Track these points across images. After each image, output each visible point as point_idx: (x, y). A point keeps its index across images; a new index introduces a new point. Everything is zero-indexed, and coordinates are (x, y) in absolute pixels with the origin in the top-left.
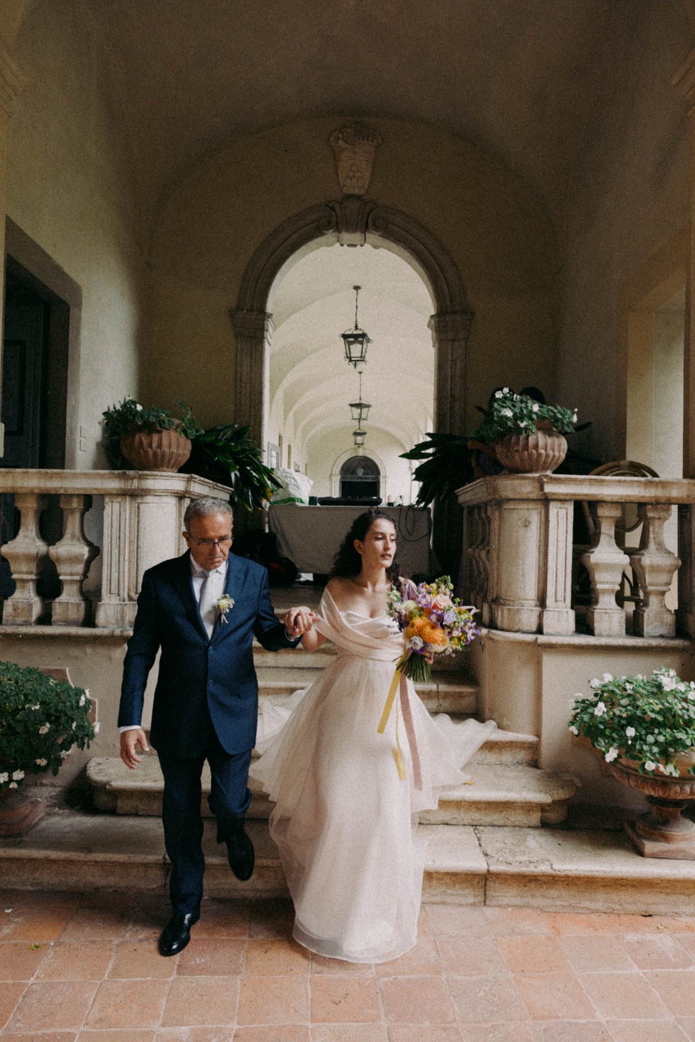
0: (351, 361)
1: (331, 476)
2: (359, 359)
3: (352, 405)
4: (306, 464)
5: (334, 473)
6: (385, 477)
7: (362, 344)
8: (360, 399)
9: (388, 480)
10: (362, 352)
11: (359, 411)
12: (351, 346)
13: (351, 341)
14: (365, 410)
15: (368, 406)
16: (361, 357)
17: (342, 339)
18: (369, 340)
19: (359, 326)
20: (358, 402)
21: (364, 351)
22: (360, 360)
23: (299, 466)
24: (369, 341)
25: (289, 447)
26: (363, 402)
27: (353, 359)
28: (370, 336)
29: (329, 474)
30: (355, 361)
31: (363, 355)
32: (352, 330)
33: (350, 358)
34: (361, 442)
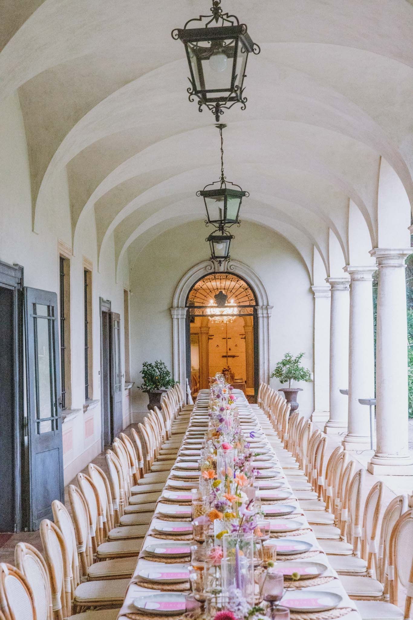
0: (204, 100)
1: (171, 308)
2: (226, 94)
3: (205, 194)
4: (125, 292)
5: (175, 304)
6: (267, 309)
7: (235, 57)
8: (223, 180)
9: (272, 313)
10: (234, 78)
11: (221, 204)
12: (205, 63)
13: (204, 50)
14: (233, 204)
15: (240, 195)
16: (231, 90)
17: (180, 44)
18: (252, 44)
19: (225, 7)
20: (217, 186)
21: (238, 71)
22: (231, 99)
23: (109, 302)
24: (250, 47)
25: (87, 273)
26: (229, 187)
27: (209, 96)
28: (253, 33)
29: (166, 307)
30: (217, 100)
31: (237, 83)
32: (205, 20)
33: (204, 92)
34: (223, 254)
